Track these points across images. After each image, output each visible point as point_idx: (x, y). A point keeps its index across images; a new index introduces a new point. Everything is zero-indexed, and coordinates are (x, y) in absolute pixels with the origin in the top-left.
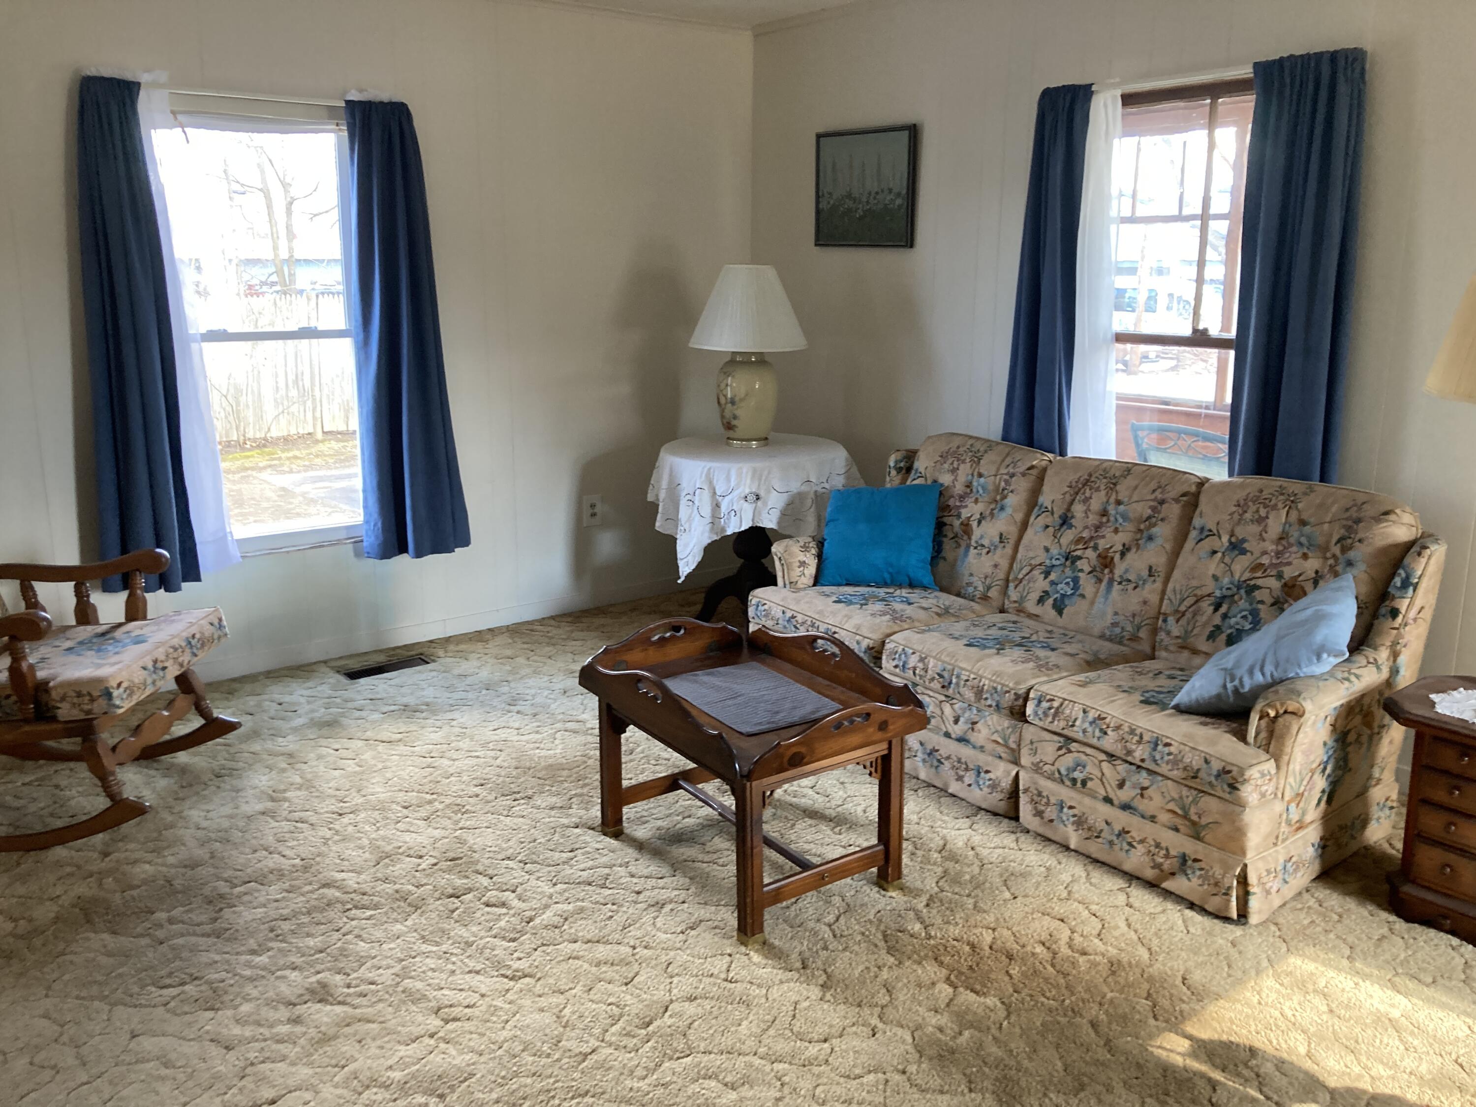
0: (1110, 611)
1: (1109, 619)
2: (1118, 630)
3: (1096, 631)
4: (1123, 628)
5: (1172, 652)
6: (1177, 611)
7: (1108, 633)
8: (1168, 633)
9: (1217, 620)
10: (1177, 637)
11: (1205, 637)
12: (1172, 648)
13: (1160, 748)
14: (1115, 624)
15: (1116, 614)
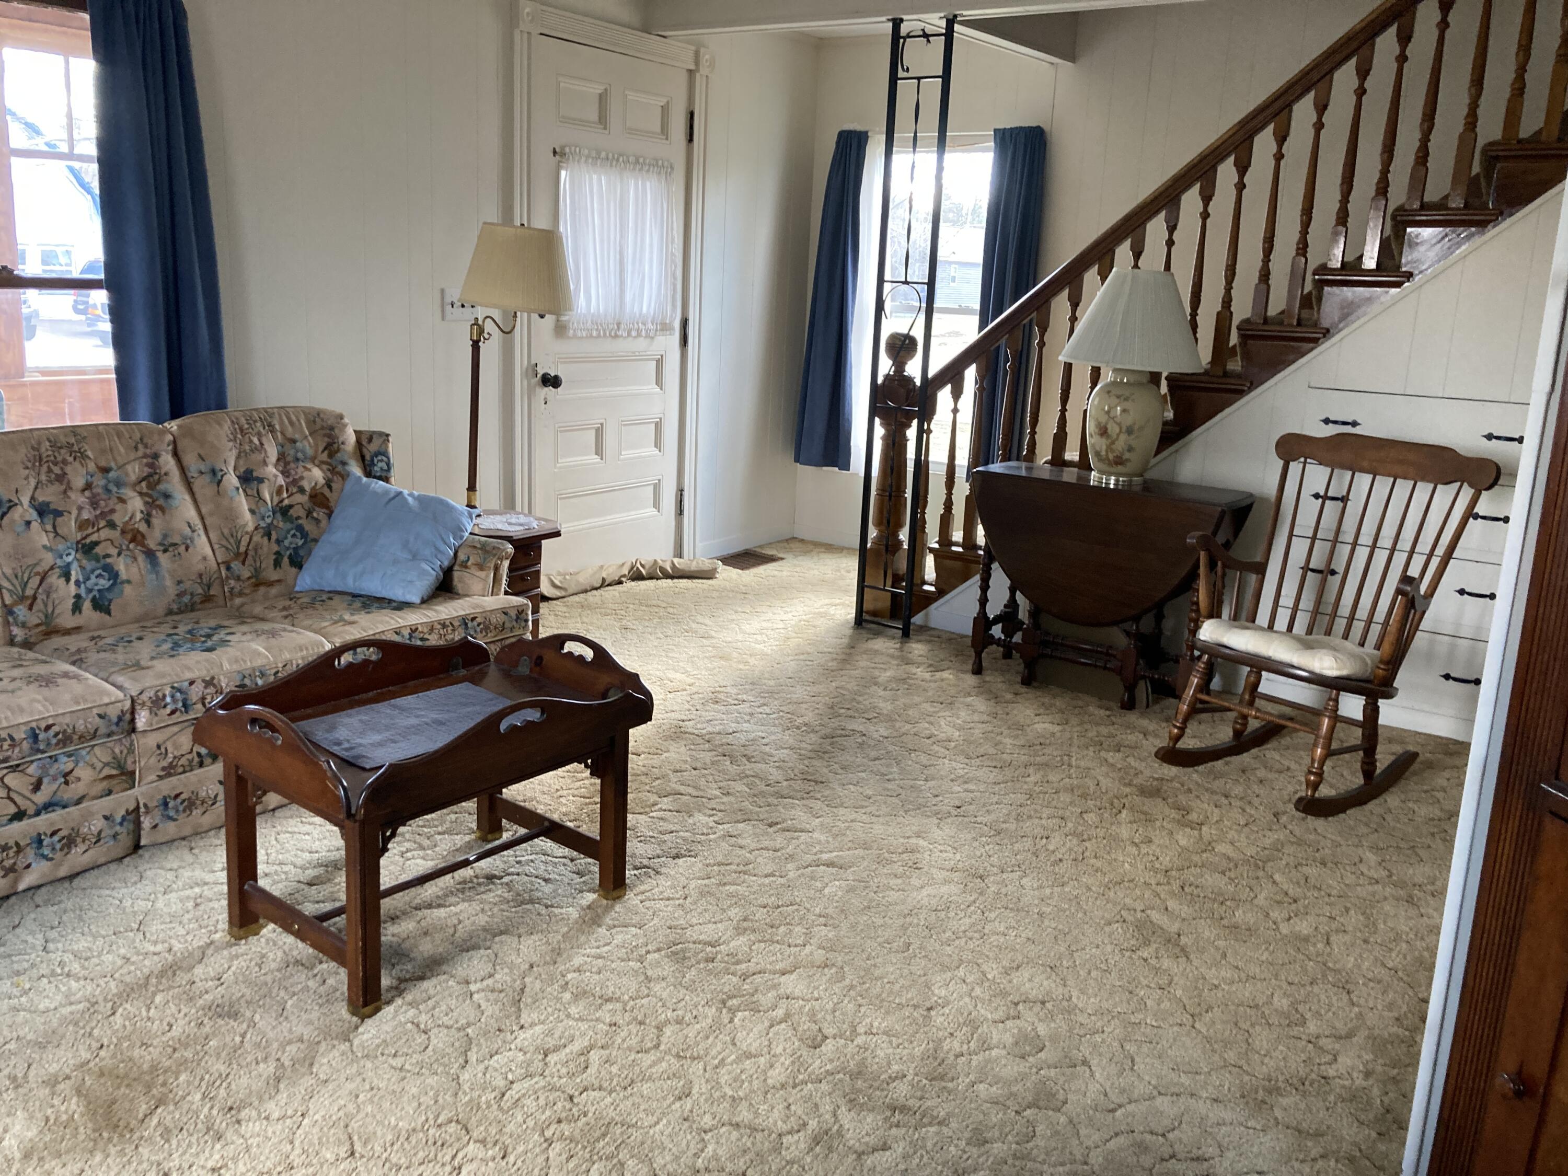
0: (168, 582)
1: (172, 590)
2: (186, 599)
3: (161, 611)
4: (192, 594)
5: (246, 595)
6: (238, 555)
7: (175, 607)
8: (238, 578)
9: (275, 548)
10: (249, 578)
11: (272, 567)
12: (247, 591)
13: (470, 625)
14: (180, 595)
15: (179, 582)
